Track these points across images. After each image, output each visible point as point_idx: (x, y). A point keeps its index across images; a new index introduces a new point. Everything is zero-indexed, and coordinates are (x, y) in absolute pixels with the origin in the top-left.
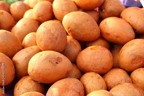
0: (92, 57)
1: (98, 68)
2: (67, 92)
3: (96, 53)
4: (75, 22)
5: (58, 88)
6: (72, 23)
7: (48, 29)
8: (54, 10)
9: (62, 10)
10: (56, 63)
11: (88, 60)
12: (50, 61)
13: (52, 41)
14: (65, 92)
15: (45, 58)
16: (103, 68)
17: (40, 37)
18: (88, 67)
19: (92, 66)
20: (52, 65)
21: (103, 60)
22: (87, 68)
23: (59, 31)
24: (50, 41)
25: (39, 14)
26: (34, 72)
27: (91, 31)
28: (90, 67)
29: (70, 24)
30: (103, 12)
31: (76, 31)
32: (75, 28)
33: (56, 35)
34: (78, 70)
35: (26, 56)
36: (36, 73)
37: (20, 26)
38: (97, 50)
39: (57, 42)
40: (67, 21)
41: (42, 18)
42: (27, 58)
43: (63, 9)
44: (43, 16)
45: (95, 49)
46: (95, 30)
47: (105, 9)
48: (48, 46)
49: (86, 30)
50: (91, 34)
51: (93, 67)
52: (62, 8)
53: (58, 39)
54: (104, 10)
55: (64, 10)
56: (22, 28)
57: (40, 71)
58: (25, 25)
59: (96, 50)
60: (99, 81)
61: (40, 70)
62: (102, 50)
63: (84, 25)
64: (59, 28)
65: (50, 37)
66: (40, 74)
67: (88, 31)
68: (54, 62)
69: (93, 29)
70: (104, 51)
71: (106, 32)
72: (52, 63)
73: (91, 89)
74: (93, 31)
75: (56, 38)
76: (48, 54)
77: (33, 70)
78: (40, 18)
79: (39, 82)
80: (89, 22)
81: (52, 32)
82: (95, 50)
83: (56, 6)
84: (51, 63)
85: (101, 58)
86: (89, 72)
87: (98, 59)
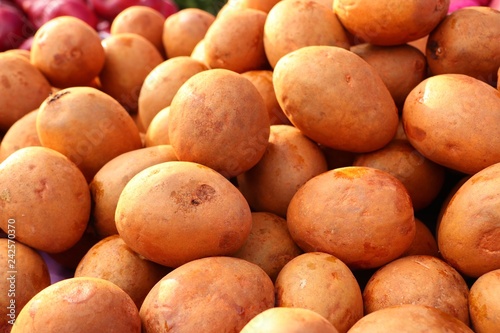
0: (332, 202)
1: (348, 241)
3: (349, 191)
4: (304, 78)
6: (293, 83)
7: (200, 92)
10: (193, 202)
11: (317, 210)
12: (173, 193)
13: (201, 133)
15: (159, 183)
16: (367, 246)
18: (316, 234)
19: (328, 232)
20: (176, 206)
21: (367, 218)
22: (311, 236)
23: (231, 103)
24: (196, 132)
25: (217, 49)
27: (355, 113)
28: (320, 236)
29: (288, 86)
31: (307, 109)
32: (304, 101)
33: (218, 114)
36: (129, 226)
38: (356, 180)
39: (219, 137)
41: (225, 62)
43: (290, 37)
45: (351, 175)
46: (372, 113)
47: (443, 44)
48: (189, 148)
49: (338, 111)
50: (356, 126)
51: (330, 237)
52: (287, 34)
53: (225, 128)
54: (439, 50)
57: (138, 219)
59: (351, 179)
60: (328, 286)
61: (140, 216)
62: (371, 183)
63: (331, 91)
64: (235, 94)
65: (200, 118)
66: (139, 229)
67: (344, 116)
68: (188, 199)
69: (365, 110)
70: (378, 186)
71: (414, 125)
72: (179, 200)
74: (362, 117)
75: (218, 126)
76: (173, 172)
78: (220, 62)
80: (353, 83)
81: (209, 104)
82: (349, 181)
84: (174, 199)
85: (362, 208)
87: (349, 210)
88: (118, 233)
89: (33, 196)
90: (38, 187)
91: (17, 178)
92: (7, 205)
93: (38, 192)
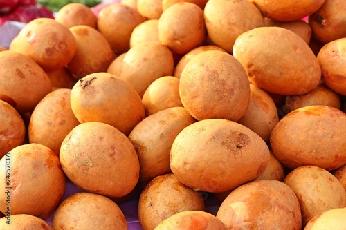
0: (310, 132)
1: (325, 156)
2: (267, 212)
3: (320, 123)
5: (246, 203)
6: (258, 55)
7: (212, 69)
8: (209, 22)
9: (229, 24)
10: (237, 147)
11: (301, 139)
12: (223, 143)
13: (221, 98)
14: (263, 212)
15: (211, 137)
16: (337, 156)
17: (193, 90)
18: (302, 154)
19: (312, 152)
20: (228, 151)
21: (336, 139)
22: (298, 156)
23: (235, 74)
24: (216, 97)
25: (175, 34)
26: (188, 167)
27: (302, 71)
28: (306, 154)
29: (253, 57)
30: (323, 26)
31: (269, 71)
32: (267, 66)
33: (229, 83)
34: (276, 161)
35: (162, 131)
36: (192, 170)
37: (134, 62)
38: (322, 115)
39: (232, 99)
40: (245, 49)
41: (181, 42)
42: (165, 135)
43: (231, 21)
44: (183, 37)
45: (317, 112)
46: (312, 69)
47: (327, 18)
48: (212, 109)
49: (292, 71)
50: (303, 79)
51: (313, 154)
52: (229, 19)
53: (235, 92)
54: (324, 21)
55: (234, 24)
56: (139, 66)
57: (202, 164)
58: (145, 59)
59: (319, 115)
60: (332, 187)
61: (203, 162)
62: (332, 116)
63: (287, 57)
64: (235, 68)
65: (218, 87)
66: (202, 171)
67: (296, 73)
68: (234, 145)
69: (308, 67)
70: (337, 117)
71: (336, 73)
72: (229, 147)
73: (316, 204)
74: (306, 72)
75: (231, 92)
76: (217, 128)
77: (185, 163)
78: (178, 42)
79: (197, 190)
80: (298, 51)
81: (222, 76)
82: (318, 117)
83: (214, 13)
84: (225, 147)
85: (331, 133)
86: (303, 165)
87: (323, 135)
88: (172, 173)
89: (109, 159)
90: (111, 152)
91: (94, 148)
92: (91, 169)
93: (111, 155)
